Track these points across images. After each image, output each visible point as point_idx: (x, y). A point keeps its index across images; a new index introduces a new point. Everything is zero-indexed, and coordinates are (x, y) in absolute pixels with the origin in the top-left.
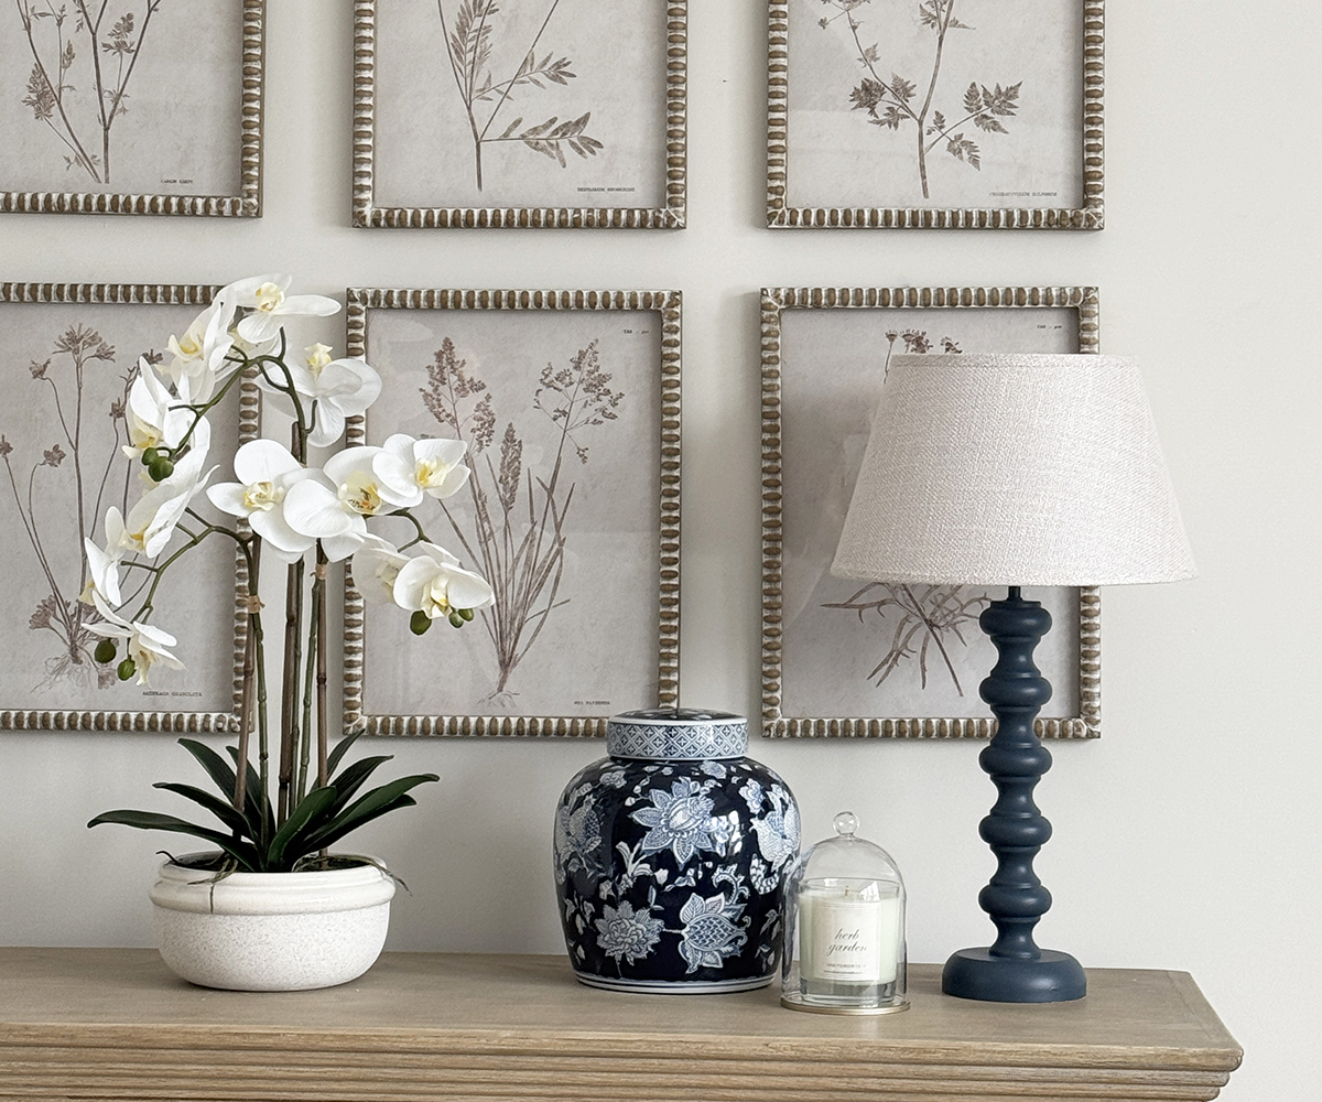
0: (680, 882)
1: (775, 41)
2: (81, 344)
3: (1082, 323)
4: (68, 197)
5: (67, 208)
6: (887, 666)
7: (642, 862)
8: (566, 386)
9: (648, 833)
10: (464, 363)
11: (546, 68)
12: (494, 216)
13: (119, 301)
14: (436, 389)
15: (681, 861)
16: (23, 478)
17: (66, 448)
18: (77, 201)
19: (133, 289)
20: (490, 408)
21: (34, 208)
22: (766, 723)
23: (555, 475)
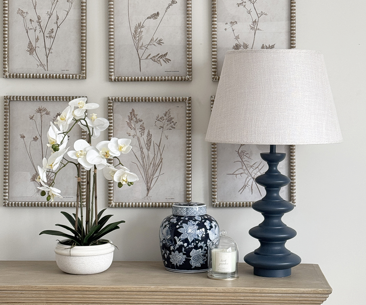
1: (213, 34)
2: (42, 111)
4: (38, 75)
5: (38, 77)
6: (243, 189)
7: (181, 241)
10: (137, 115)
11: (156, 41)
12: (144, 79)
13: (51, 100)
15: (190, 241)
16: (28, 145)
17: (38, 137)
18: (40, 76)
19: (55, 98)
21: (30, 77)
22: (213, 204)
23: (160, 143)
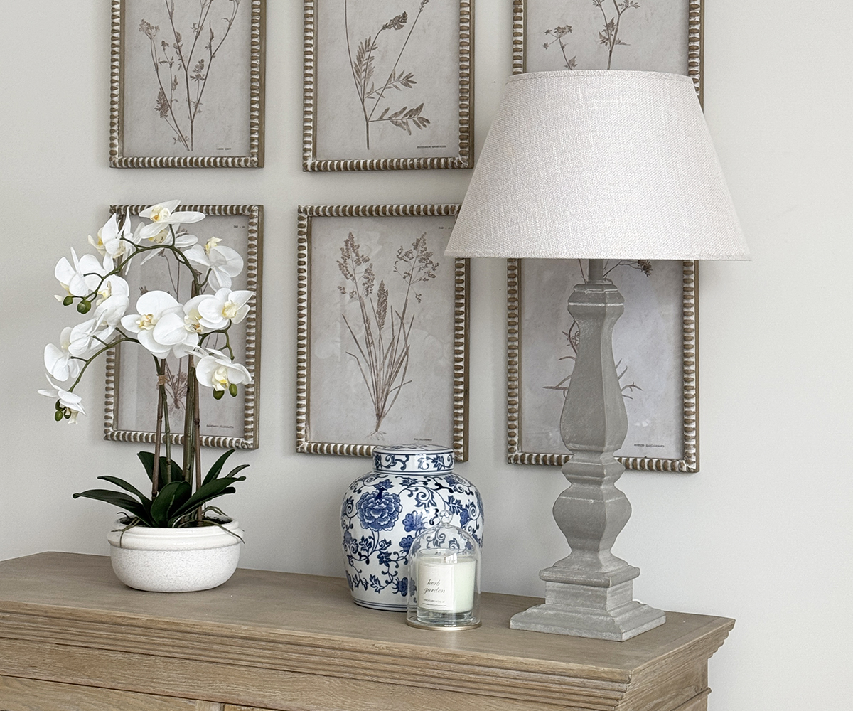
8: (410, 259)
10: (359, 246)
11: (401, 79)
14: (345, 261)
20: (372, 272)
23: (405, 310)
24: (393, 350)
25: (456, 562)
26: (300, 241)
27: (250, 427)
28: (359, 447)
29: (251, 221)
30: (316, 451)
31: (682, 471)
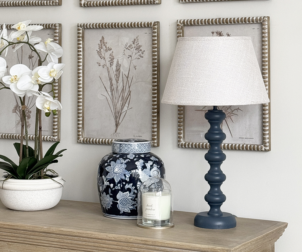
0: (116, 188)
3: (263, 27)
5: (12, 5)
7: (107, 182)
8: (131, 49)
9: (109, 173)
10: (107, 43)
12: (115, 2)
14: (100, 50)
15: (116, 181)
20: (113, 55)
21: (5, 5)
22: (179, 143)
23: (129, 73)
24: (123, 93)
25: (161, 195)
26: (79, 40)
27: (56, 131)
28: (107, 140)
29: (55, 31)
30: (87, 142)
31: (262, 151)
